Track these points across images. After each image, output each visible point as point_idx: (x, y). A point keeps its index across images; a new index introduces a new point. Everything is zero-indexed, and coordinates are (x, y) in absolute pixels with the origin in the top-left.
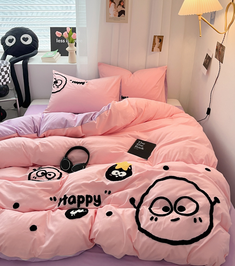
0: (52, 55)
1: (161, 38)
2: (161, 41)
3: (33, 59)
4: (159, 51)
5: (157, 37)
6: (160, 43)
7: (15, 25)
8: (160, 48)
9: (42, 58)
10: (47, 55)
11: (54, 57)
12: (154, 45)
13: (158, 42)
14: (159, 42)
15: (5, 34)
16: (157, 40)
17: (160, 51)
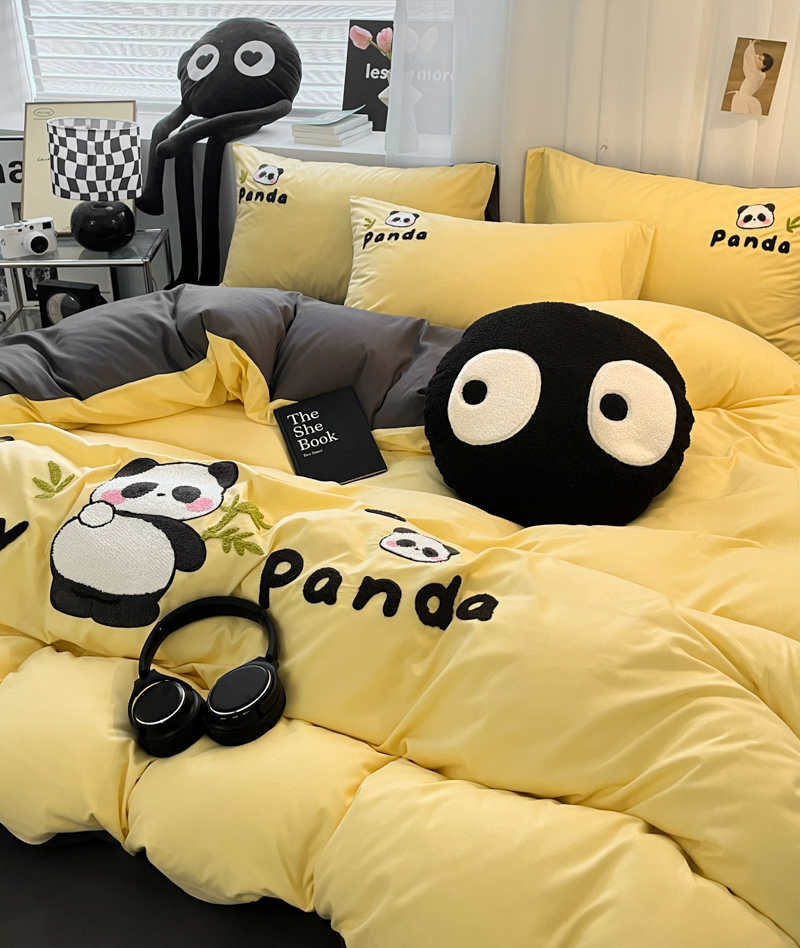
1: (771, 52)
2: (770, 64)
4: (760, 110)
5: (752, 45)
6: (764, 75)
8: (764, 98)
9: (296, 128)
11: (335, 128)
13: (755, 69)
14: (763, 70)
16: (752, 60)
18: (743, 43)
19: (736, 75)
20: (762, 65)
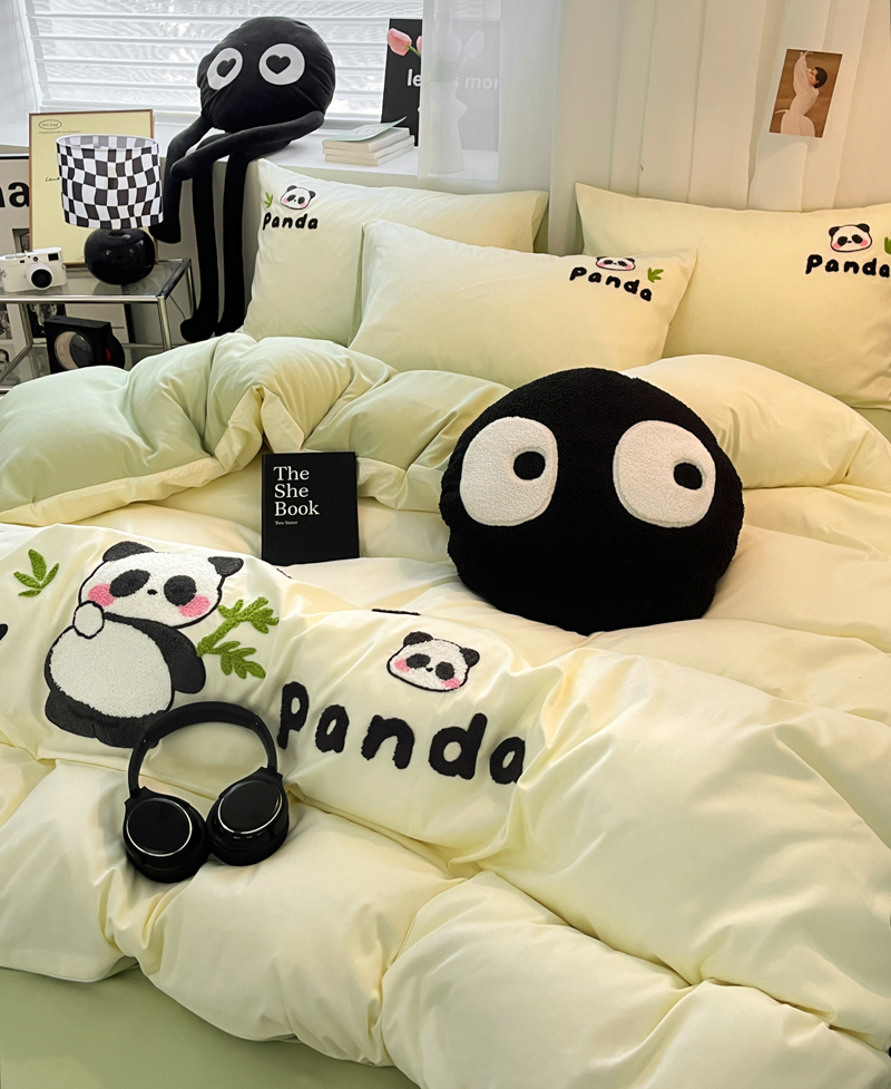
1: (824, 66)
4: (812, 132)
5: (803, 57)
6: (816, 91)
9: (325, 145)
11: (370, 144)
13: (807, 84)
14: (815, 86)
16: (804, 76)
18: (792, 55)
20: (813, 81)
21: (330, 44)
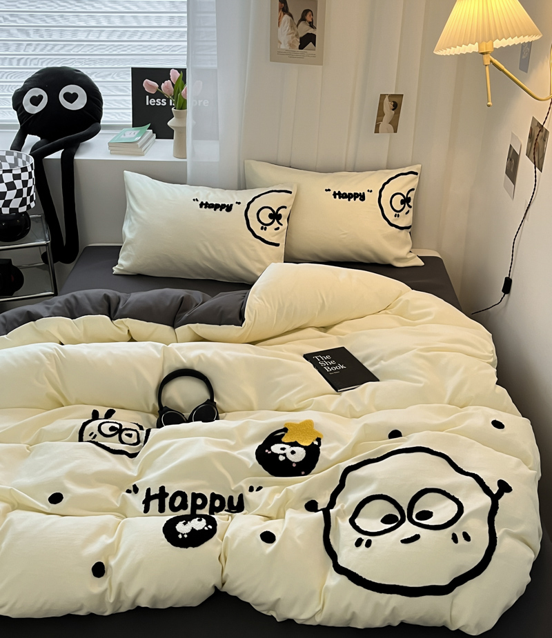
0: (134, 136)
1: (396, 100)
2: (396, 106)
3: (89, 145)
4: (393, 131)
5: (387, 97)
6: (393, 112)
7: (49, 63)
9: (110, 145)
10: (123, 136)
11: (138, 143)
12: (381, 118)
13: (389, 109)
14: (393, 110)
15: (21, 82)
16: (388, 105)
17: (395, 131)
18: (383, 97)
19: (381, 114)
20: (392, 107)
21: (96, 82)
